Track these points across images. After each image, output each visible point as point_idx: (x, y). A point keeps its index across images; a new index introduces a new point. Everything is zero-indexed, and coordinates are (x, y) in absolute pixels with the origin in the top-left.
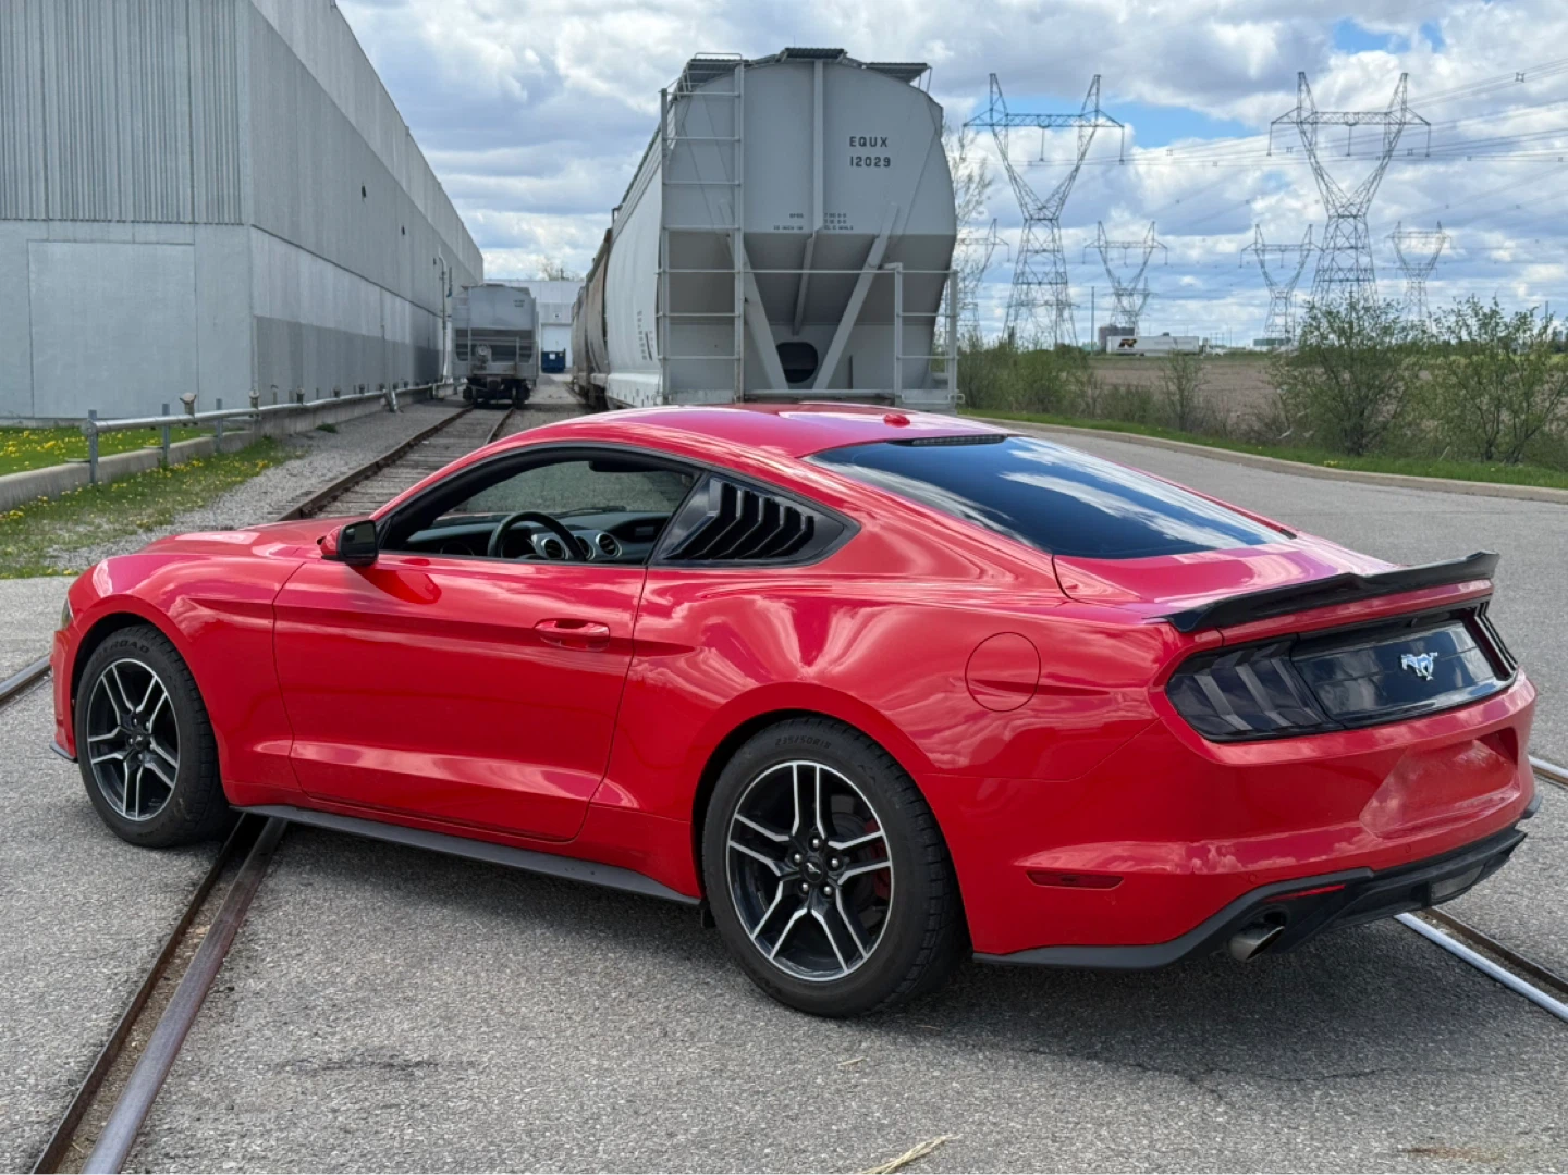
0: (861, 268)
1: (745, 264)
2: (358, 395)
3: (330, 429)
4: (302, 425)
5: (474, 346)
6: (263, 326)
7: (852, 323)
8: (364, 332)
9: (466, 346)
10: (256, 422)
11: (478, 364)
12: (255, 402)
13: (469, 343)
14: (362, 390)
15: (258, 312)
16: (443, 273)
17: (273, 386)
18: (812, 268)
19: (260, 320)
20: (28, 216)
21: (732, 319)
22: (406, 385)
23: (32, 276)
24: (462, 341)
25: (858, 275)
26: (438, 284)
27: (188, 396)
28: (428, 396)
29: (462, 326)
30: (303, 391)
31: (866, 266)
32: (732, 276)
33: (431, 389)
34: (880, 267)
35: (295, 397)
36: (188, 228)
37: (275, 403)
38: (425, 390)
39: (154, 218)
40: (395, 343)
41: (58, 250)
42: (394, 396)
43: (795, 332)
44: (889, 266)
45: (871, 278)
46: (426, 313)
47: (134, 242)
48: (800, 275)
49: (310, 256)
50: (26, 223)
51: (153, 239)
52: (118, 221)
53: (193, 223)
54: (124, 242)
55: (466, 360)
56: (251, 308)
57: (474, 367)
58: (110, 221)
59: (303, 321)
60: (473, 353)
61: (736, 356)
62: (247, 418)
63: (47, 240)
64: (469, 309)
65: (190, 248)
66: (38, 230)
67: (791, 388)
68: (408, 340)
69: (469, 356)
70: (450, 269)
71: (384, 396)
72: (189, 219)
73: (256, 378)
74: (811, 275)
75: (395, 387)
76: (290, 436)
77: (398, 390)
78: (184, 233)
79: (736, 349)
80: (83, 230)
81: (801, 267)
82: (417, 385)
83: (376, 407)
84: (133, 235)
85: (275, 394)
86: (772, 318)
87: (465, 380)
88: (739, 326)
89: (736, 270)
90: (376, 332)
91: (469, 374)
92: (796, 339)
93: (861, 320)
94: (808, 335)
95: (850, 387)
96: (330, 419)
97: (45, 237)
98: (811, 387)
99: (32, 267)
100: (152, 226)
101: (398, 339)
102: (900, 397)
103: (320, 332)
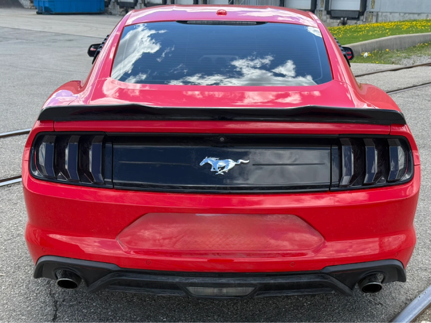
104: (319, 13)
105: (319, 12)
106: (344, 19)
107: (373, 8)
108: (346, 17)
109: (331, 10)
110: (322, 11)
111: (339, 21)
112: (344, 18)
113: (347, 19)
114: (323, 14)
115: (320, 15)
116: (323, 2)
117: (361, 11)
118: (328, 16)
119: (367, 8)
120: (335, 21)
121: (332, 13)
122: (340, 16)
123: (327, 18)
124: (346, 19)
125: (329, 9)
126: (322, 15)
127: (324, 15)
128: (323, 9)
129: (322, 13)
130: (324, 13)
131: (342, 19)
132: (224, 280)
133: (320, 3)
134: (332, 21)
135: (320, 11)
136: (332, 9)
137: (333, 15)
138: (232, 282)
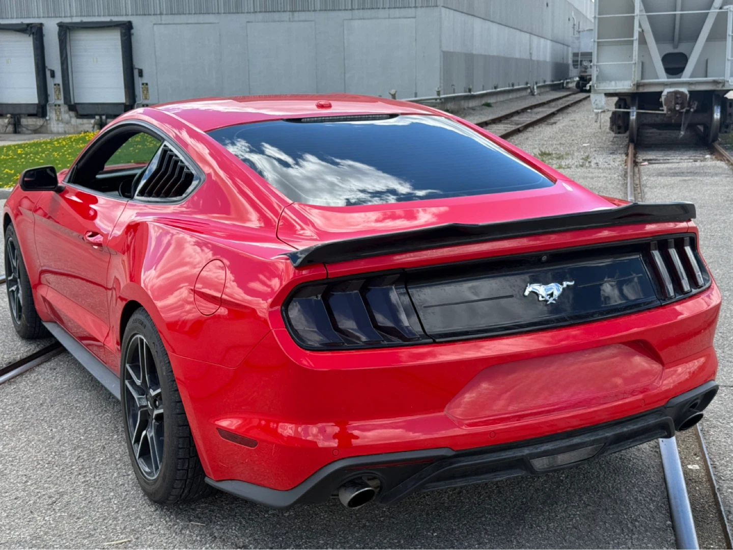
0: (709, 9)
1: (641, 11)
2: (511, 88)
3: (488, 105)
4: (472, 104)
5: (581, 61)
6: (447, 57)
7: (705, 40)
8: (517, 56)
9: (577, 61)
10: (442, 103)
11: (583, 70)
12: (439, 93)
13: (579, 59)
14: (513, 85)
15: (445, 49)
16: (574, 25)
17: (453, 85)
18: (682, 10)
19: (444, 52)
20: (344, 8)
21: (632, 41)
22: (545, 82)
23: (345, 37)
24: (576, 59)
25: (708, 13)
26: (571, 30)
27: (393, 92)
28: (561, 87)
29: (576, 51)
30: (471, 87)
31: (712, 8)
32: (633, 17)
33: (563, 83)
34: (721, 8)
35: (468, 90)
36: (413, 9)
37: (454, 93)
38: (560, 84)
39: (398, 6)
40: (538, 62)
41: (356, 23)
42: (535, 87)
43: (676, 47)
44: (725, 7)
45: (715, 16)
46: (562, 46)
47: (389, 18)
48: (675, 15)
49: (481, 20)
50: (343, 12)
51: (398, 16)
52: (382, 8)
53: (416, 7)
54: (385, 18)
55: (577, 68)
56: (441, 47)
57: (582, 72)
58: (379, 8)
59: (475, 52)
60: (581, 64)
61: (634, 62)
62: (434, 101)
63: (352, 19)
64: (580, 42)
65: (414, 20)
66: (347, 14)
67: (668, 78)
68: (548, 59)
69: (579, 66)
70: (579, 23)
71: (529, 87)
72: (414, 5)
73: (442, 81)
74: (681, 14)
75: (536, 83)
76: (464, 109)
77: (538, 85)
78: (411, 12)
79: (634, 58)
80: (368, 13)
81: (675, 10)
82: (553, 81)
83: (524, 93)
84: (389, 15)
85: (454, 89)
86: (658, 40)
87: (577, 79)
88: (636, 44)
89: (635, 14)
90: (526, 56)
91: (579, 75)
92: (676, 51)
93: (710, 39)
94: (682, 49)
95: (706, 76)
96: (491, 100)
97: (351, 18)
98: (680, 77)
99: (345, 32)
100: (397, 10)
101: (541, 59)
102: (728, 82)
103: (487, 58)
104: (55, 109)
105: (54, 107)
106: (101, 118)
107: (146, 98)
108: (103, 115)
109: (76, 104)
110: (59, 105)
111: (93, 121)
112: (101, 115)
113: (107, 118)
114: (62, 110)
115: (58, 113)
116: (60, 91)
117: (128, 104)
118: (72, 114)
119: (137, 99)
120: (85, 121)
121: (78, 107)
122: (93, 113)
123: (71, 117)
124: (104, 117)
125: (72, 103)
126: (60, 112)
127: (65, 112)
128: (61, 102)
129: (60, 109)
130: (64, 108)
131: (97, 117)
132: (576, 440)
133: (53, 92)
134: (80, 121)
135: (55, 105)
136: (76, 102)
137: (80, 112)
138: (587, 439)
